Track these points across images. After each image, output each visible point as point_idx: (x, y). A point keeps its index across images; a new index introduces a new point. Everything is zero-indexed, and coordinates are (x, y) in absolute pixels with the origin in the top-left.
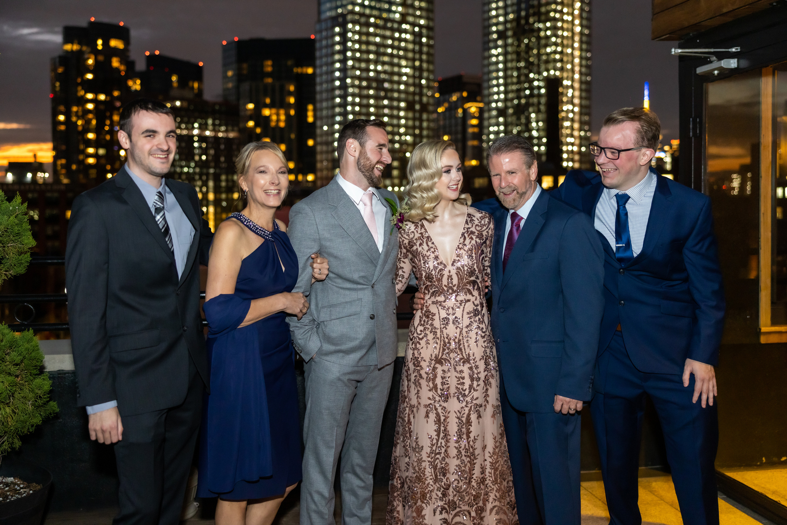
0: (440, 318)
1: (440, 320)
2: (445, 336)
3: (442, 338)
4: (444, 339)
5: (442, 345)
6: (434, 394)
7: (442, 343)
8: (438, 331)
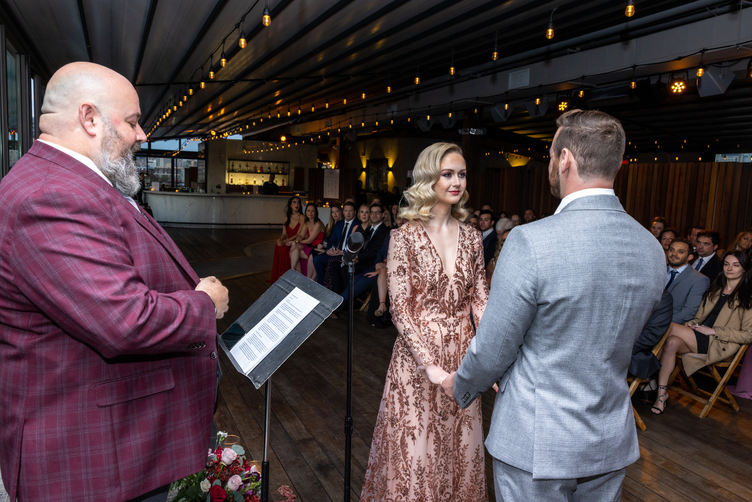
0: (442, 336)
1: (442, 337)
2: (446, 354)
3: (444, 356)
4: (445, 357)
5: (443, 364)
6: (434, 414)
7: (443, 361)
8: (440, 350)
